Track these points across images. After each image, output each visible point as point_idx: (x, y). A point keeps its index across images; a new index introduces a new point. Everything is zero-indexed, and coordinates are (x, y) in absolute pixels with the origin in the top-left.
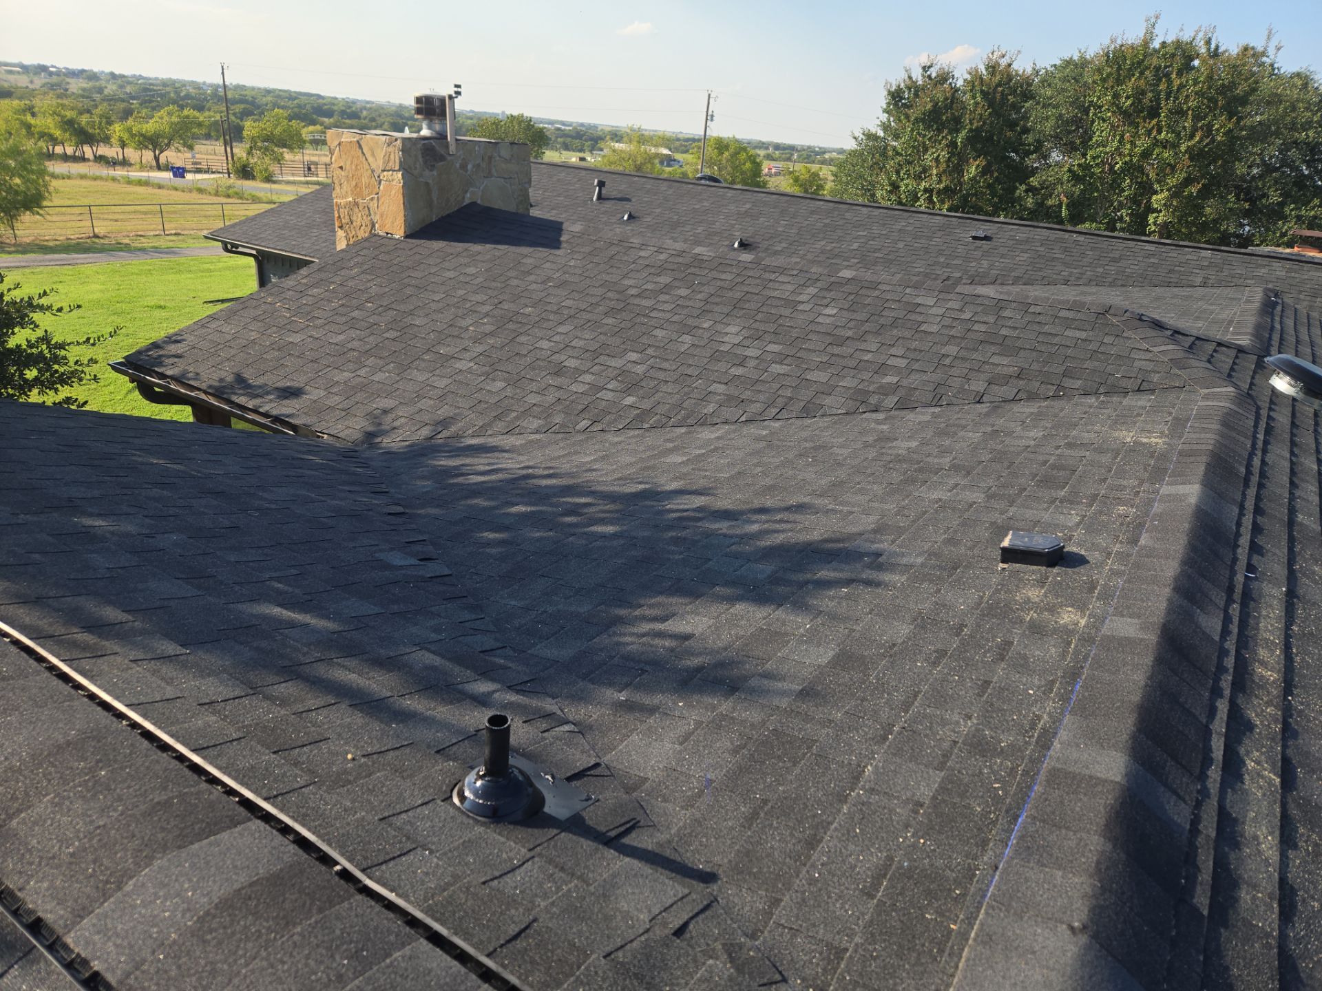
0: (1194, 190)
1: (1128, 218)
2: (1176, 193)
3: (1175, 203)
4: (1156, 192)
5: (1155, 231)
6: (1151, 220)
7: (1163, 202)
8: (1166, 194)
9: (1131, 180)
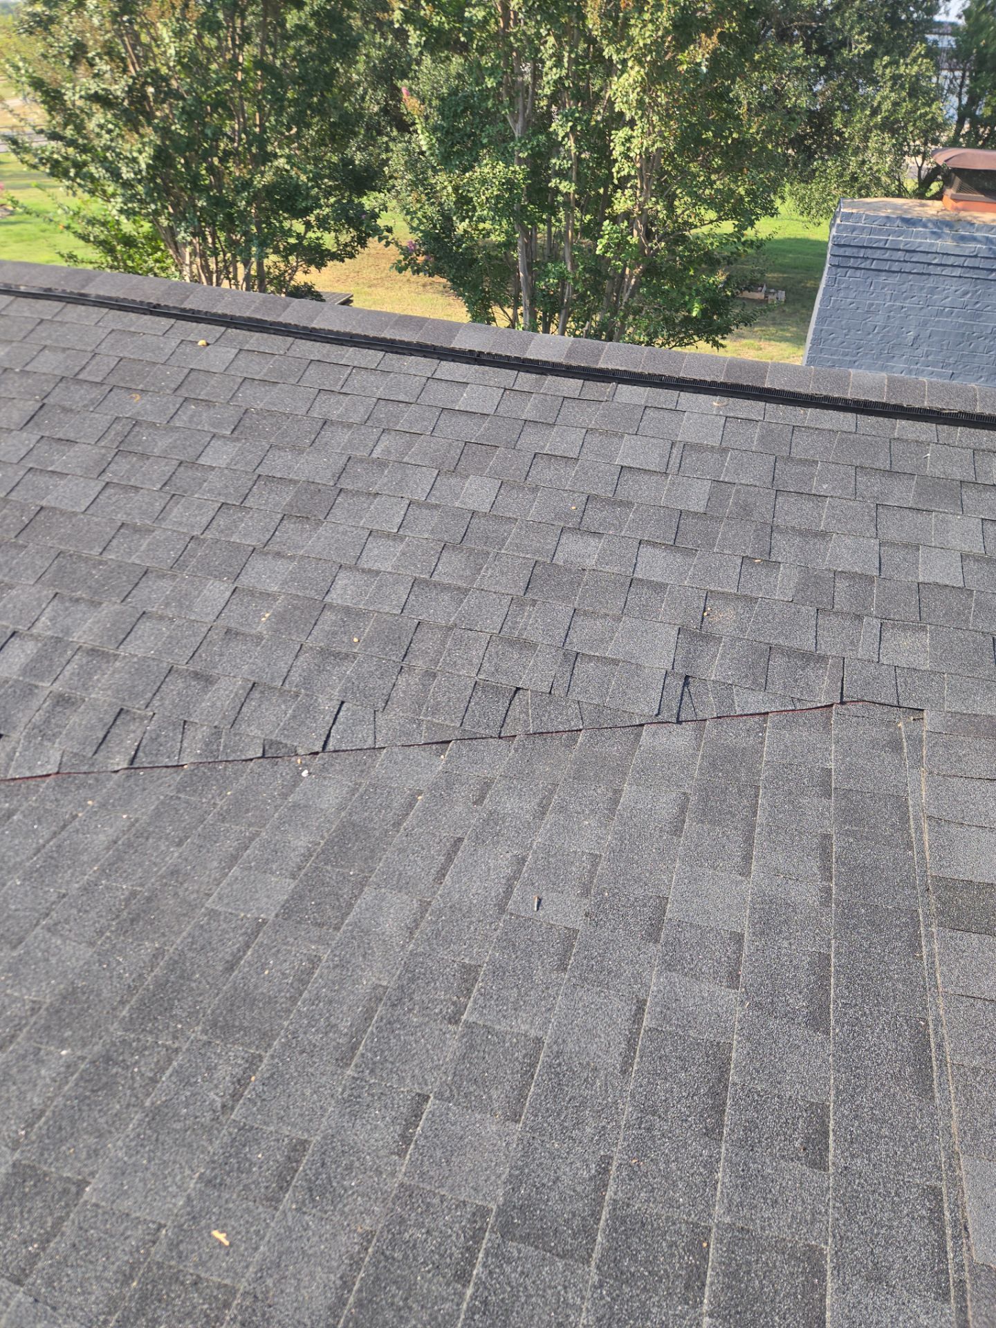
0: (700, 54)
1: (570, 143)
2: (659, 73)
3: (663, 100)
4: (609, 69)
5: (628, 177)
6: (617, 151)
7: (633, 97)
8: (635, 73)
9: (558, 38)
